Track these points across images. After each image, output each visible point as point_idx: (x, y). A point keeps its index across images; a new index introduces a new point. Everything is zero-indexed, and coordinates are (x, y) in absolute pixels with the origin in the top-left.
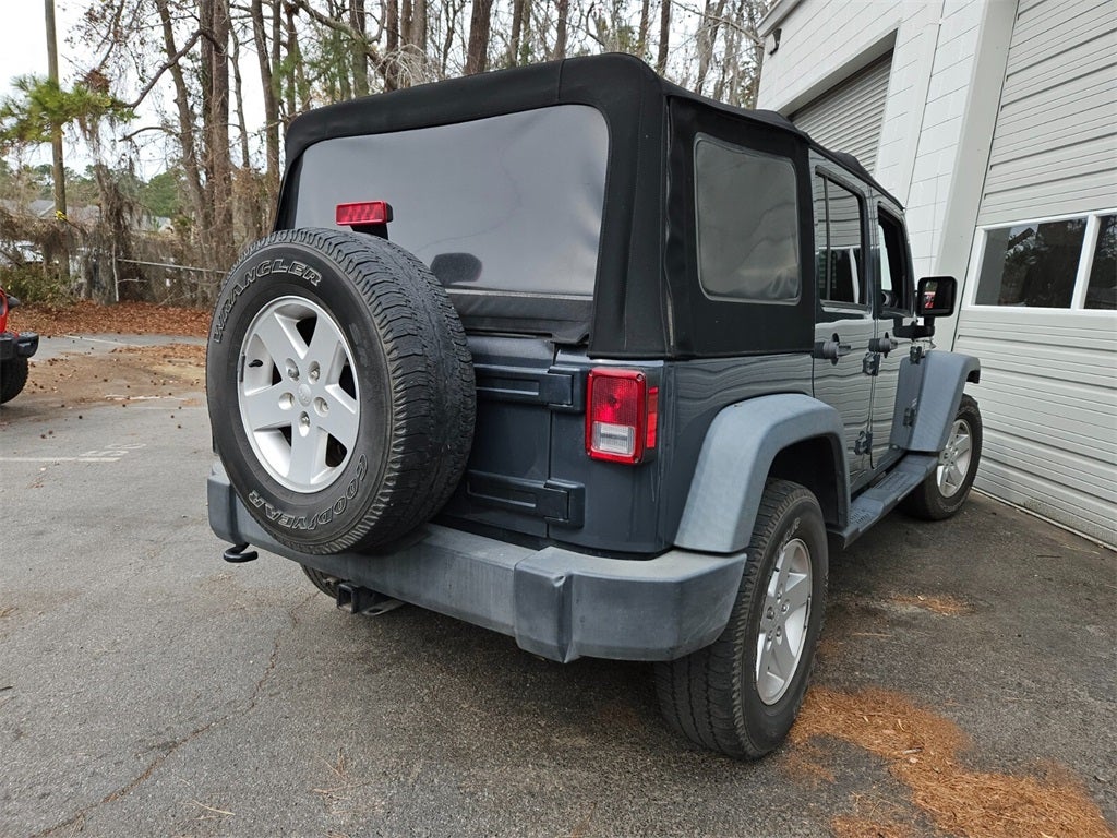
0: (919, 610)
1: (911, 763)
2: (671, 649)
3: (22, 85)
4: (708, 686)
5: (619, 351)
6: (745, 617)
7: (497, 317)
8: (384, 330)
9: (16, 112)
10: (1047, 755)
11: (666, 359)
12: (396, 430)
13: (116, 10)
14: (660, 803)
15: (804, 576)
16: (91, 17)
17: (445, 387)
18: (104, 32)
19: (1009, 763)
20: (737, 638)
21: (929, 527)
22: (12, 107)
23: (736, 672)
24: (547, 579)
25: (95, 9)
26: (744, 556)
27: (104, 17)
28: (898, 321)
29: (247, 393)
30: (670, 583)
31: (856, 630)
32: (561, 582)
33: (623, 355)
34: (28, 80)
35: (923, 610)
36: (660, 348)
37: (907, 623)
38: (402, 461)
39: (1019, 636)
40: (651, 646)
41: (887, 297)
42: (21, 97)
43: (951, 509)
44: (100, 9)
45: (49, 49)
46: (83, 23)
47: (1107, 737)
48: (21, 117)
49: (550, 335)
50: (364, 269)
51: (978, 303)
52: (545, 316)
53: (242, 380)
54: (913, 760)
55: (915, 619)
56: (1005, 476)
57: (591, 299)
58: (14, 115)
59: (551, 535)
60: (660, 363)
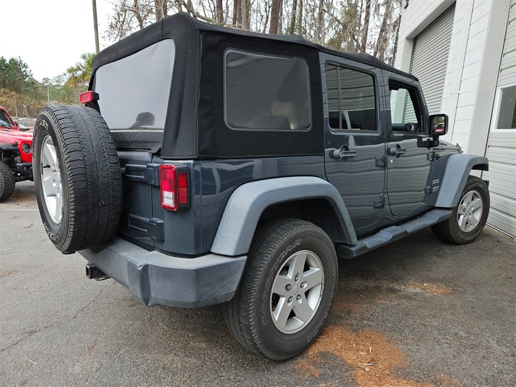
0: (421, 291)
1: (365, 371)
2: (193, 302)
3: (84, 57)
4: (240, 322)
5: (172, 156)
6: (256, 288)
7: (137, 142)
8: (65, 149)
9: (82, 68)
10: (450, 374)
11: (194, 159)
12: (70, 195)
13: (121, 23)
14: (222, 378)
15: (318, 269)
16: (111, 26)
17: (97, 175)
18: (117, 33)
19: (423, 377)
20: (251, 299)
21: (454, 248)
22: (80, 67)
23: (251, 316)
24: (136, 266)
25: (113, 23)
26: (245, 258)
27: (116, 26)
28: (420, 139)
29: (45, 180)
30: (190, 270)
31: (379, 299)
32: (141, 268)
33: (174, 158)
34: (87, 55)
35: (423, 291)
36: (191, 154)
37: (409, 297)
38: (75, 209)
39: (472, 308)
40: (184, 301)
41: (413, 127)
42: (83, 62)
43: (468, 238)
44: (115, 23)
45: (96, 41)
46: (108, 30)
47: (493, 367)
48: (83, 70)
49: (150, 149)
50: (61, 122)
51: (498, 128)
52: (150, 140)
53: (43, 174)
54: (367, 369)
55: (415, 295)
56: (509, 221)
57: (163, 131)
58: (80, 70)
59: (156, 245)
60: (192, 162)
